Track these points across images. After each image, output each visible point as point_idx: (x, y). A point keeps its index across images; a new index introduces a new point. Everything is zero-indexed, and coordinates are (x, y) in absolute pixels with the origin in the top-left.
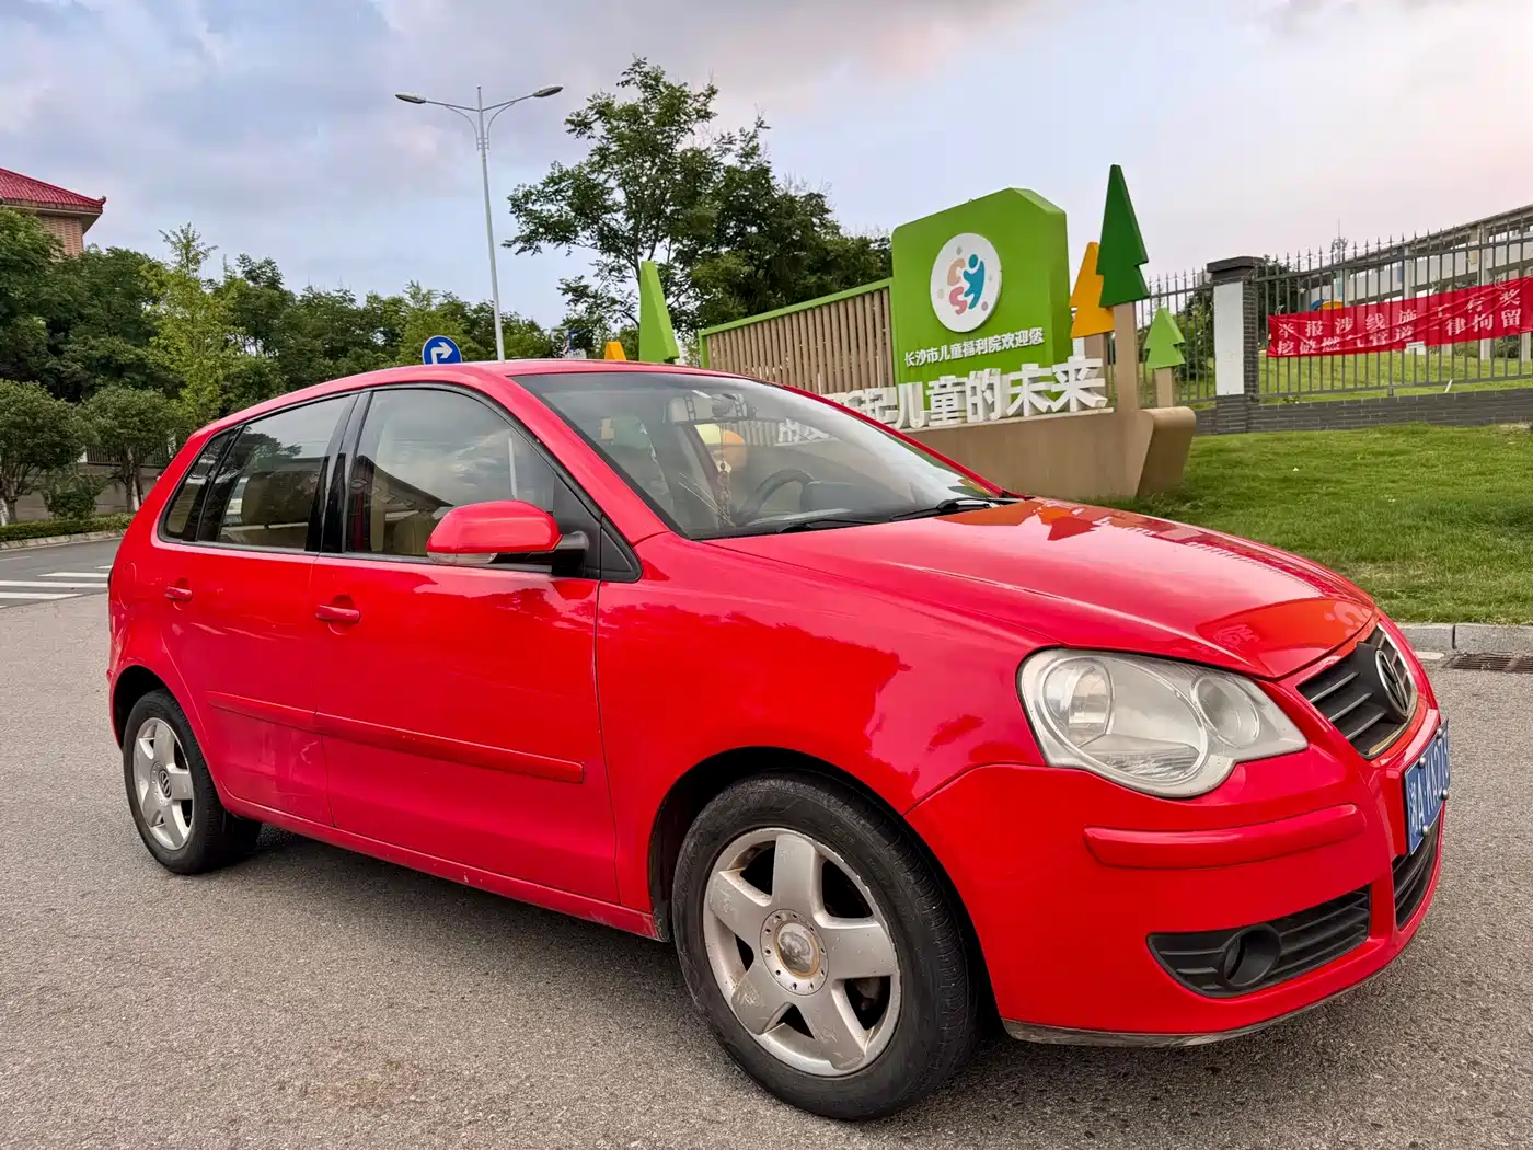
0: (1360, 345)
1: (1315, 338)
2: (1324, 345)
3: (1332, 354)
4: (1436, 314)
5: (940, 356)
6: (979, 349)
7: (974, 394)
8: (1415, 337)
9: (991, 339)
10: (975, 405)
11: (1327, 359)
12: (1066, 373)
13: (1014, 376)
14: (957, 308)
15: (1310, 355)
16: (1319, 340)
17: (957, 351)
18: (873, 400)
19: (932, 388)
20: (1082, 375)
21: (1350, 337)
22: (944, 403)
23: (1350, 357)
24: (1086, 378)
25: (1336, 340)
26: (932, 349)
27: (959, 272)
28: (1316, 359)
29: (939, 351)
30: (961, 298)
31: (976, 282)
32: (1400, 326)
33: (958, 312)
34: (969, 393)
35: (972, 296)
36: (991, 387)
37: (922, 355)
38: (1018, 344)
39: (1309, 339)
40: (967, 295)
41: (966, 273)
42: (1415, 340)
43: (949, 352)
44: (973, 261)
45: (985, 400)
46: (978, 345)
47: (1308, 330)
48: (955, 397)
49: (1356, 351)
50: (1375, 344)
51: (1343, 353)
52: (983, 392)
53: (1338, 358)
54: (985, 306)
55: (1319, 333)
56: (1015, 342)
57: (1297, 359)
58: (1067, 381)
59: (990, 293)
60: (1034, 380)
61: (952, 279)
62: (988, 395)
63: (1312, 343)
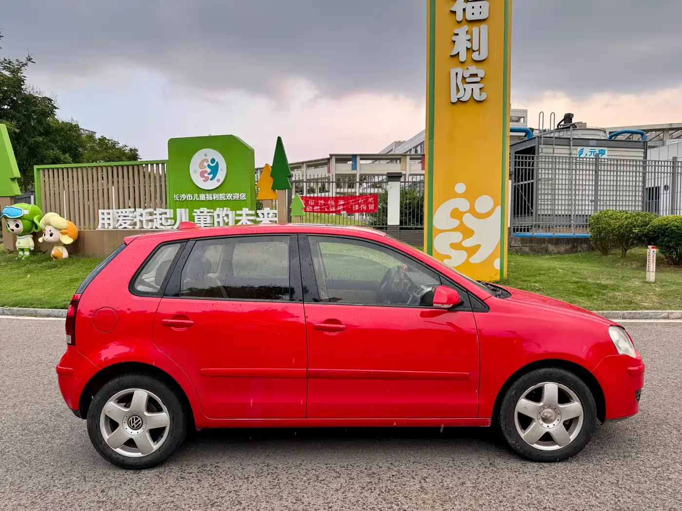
0: (326, 210)
1: (312, 206)
2: (315, 208)
3: (317, 212)
4: (350, 203)
5: (193, 198)
6: (214, 198)
7: (219, 217)
8: (344, 210)
9: (221, 195)
10: (219, 222)
11: (315, 214)
12: (263, 214)
13: (238, 212)
14: (204, 179)
15: (310, 212)
16: (313, 206)
17: (202, 197)
18: (161, 214)
19: (196, 212)
20: (270, 216)
21: (323, 207)
22: (202, 220)
23: (323, 214)
24: (272, 217)
25: (319, 207)
26: (189, 195)
27: (206, 164)
28: (312, 213)
29: (193, 196)
30: (206, 175)
31: (214, 170)
32: (339, 205)
33: (204, 181)
34: (216, 217)
35: (212, 175)
36: (227, 215)
37: (183, 196)
38: (234, 199)
39: (310, 206)
40: (209, 174)
41: (209, 166)
42: (343, 211)
43: (199, 197)
44: (213, 161)
45: (224, 220)
46: (214, 196)
47: (309, 202)
48: (208, 218)
49: (325, 212)
50: (331, 210)
51: (321, 212)
52: (223, 217)
53: (319, 214)
54: (218, 181)
55: (313, 204)
56: (232, 197)
57: (313, 213)
58: (264, 217)
59: (221, 175)
60: (247, 215)
61: (201, 166)
62: (225, 218)
63: (311, 207)
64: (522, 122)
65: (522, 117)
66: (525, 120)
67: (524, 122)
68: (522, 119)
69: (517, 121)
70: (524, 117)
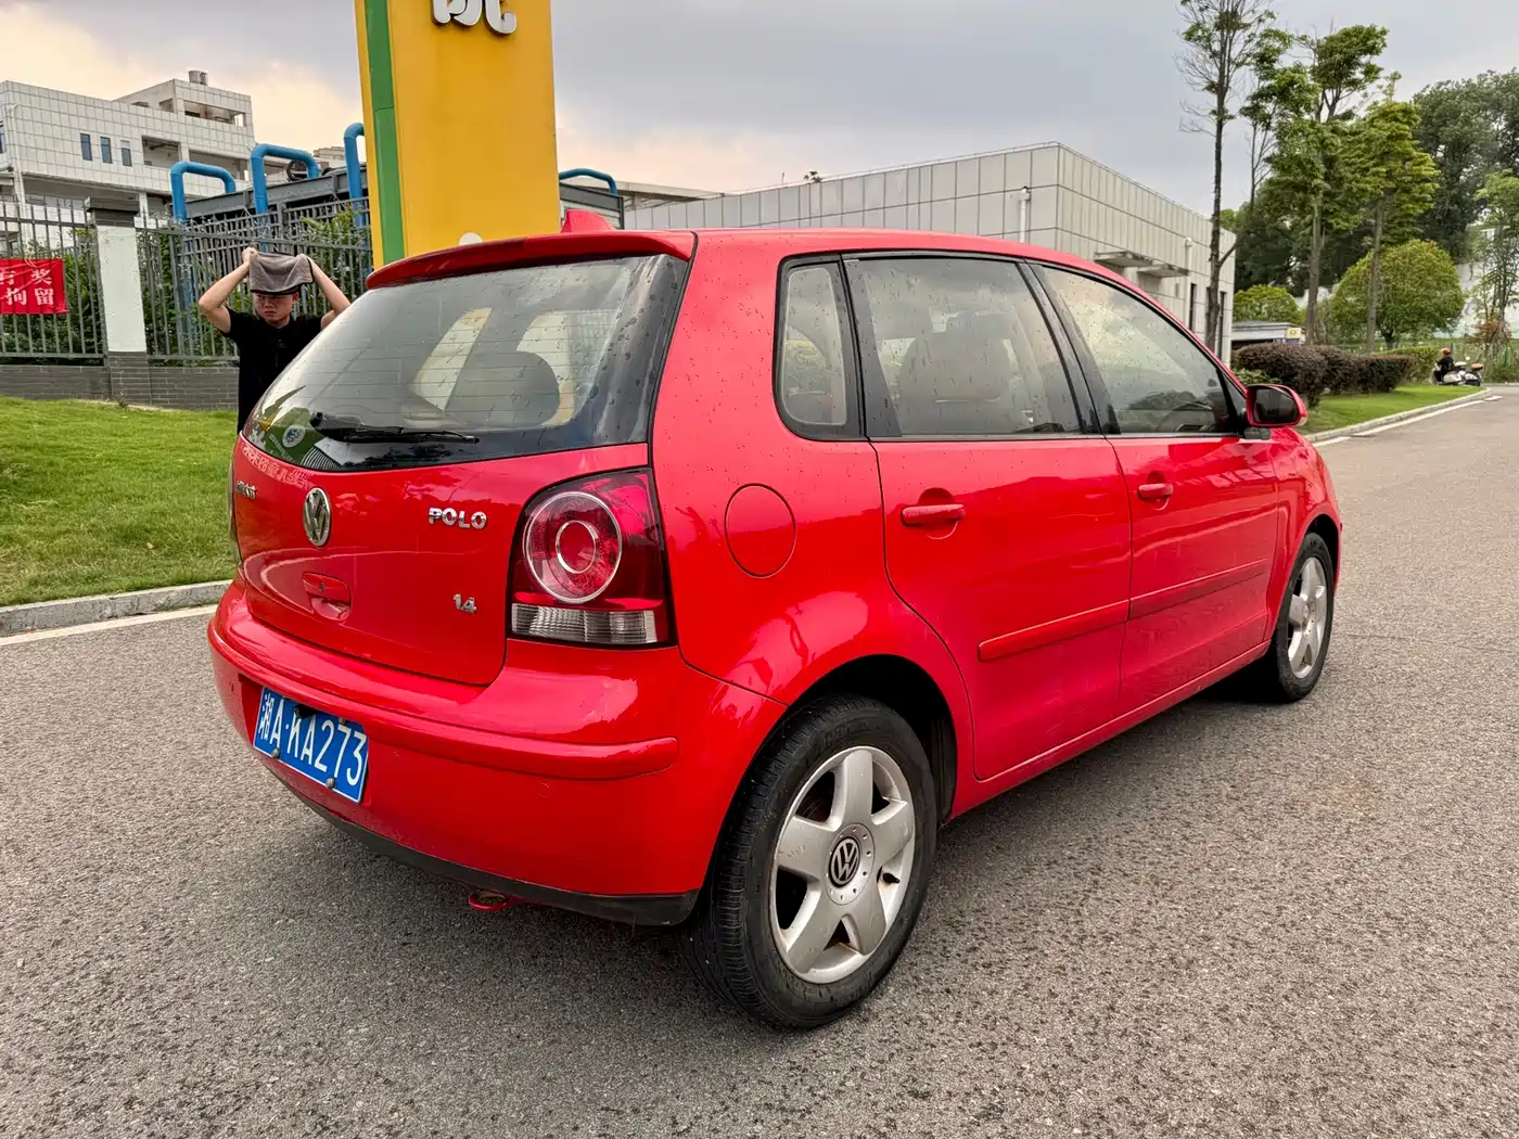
64: (241, 124)
65: (239, 113)
66: (248, 122)
67: (245, 125)
68: (240, 117)
69: (227, 121)
70: (244, 114)
